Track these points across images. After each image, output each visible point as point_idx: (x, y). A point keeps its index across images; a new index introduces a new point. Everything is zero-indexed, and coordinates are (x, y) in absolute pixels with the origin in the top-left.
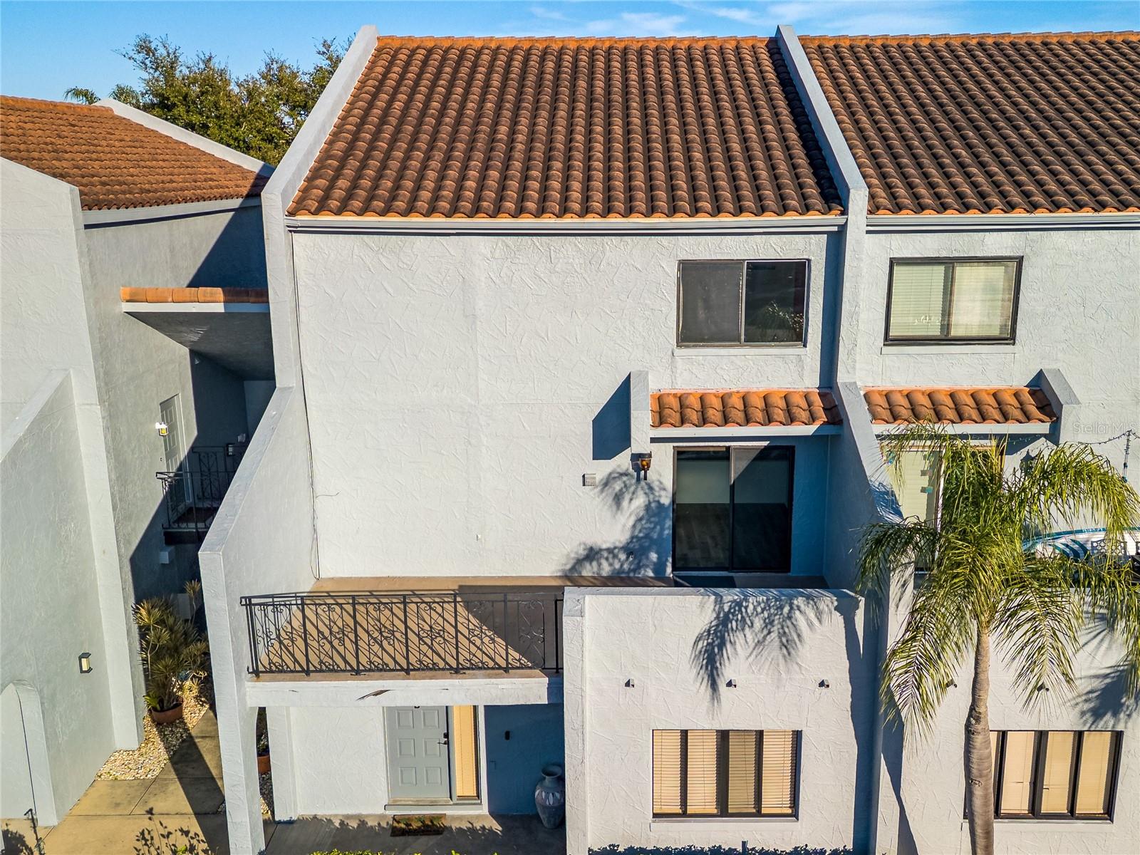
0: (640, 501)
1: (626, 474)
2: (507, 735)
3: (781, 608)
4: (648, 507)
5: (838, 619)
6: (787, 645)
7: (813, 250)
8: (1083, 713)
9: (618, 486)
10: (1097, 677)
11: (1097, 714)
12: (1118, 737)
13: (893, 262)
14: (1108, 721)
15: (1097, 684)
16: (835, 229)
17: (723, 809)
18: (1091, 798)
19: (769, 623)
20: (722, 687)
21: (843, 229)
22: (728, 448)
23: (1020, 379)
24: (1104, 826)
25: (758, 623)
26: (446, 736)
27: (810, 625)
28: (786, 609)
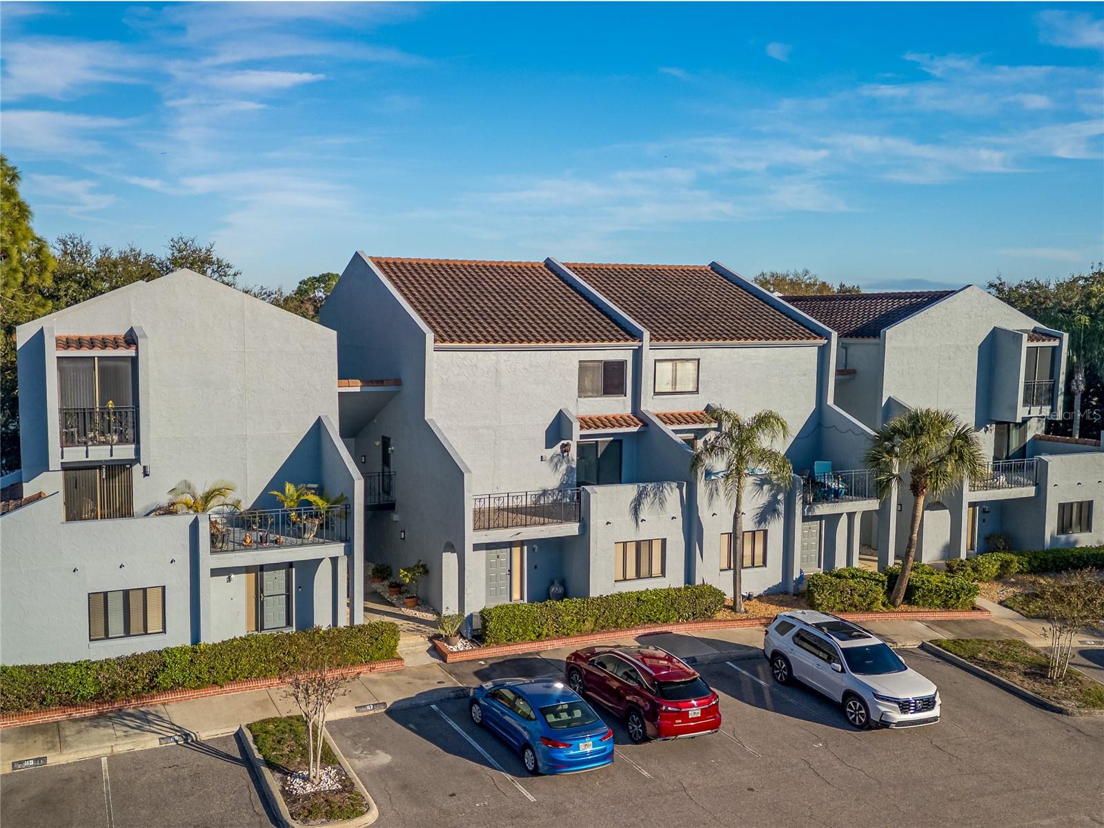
0: (564, 466)
1: (559, 455)
2: (536, 567)
3: (659, 488)
4: (567, 470)
5: (678, 490)
6: (662, 503)
7: (627, 356)
8: (755, 523)
9: (556, 460)
10: (759, 508)
11: (760, 523)
12: (765, 532)
13: (656, 361)
14: (763, 527)
15: (759, 511)
16: (637, 348)
17: (638, 576)
18: (758, 561)
19: (655, 494)
20: (640, 522)
21: (641, 348)
22: (597, 442)
23: (701, 408)
24: (764, 569)
25: (652, 496)
26: (510, 571)
27: (669, 493)
28: (661, 489)
